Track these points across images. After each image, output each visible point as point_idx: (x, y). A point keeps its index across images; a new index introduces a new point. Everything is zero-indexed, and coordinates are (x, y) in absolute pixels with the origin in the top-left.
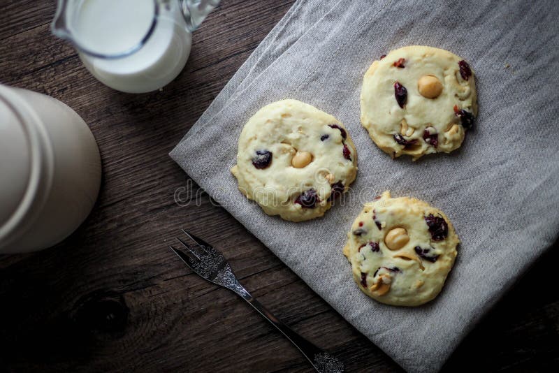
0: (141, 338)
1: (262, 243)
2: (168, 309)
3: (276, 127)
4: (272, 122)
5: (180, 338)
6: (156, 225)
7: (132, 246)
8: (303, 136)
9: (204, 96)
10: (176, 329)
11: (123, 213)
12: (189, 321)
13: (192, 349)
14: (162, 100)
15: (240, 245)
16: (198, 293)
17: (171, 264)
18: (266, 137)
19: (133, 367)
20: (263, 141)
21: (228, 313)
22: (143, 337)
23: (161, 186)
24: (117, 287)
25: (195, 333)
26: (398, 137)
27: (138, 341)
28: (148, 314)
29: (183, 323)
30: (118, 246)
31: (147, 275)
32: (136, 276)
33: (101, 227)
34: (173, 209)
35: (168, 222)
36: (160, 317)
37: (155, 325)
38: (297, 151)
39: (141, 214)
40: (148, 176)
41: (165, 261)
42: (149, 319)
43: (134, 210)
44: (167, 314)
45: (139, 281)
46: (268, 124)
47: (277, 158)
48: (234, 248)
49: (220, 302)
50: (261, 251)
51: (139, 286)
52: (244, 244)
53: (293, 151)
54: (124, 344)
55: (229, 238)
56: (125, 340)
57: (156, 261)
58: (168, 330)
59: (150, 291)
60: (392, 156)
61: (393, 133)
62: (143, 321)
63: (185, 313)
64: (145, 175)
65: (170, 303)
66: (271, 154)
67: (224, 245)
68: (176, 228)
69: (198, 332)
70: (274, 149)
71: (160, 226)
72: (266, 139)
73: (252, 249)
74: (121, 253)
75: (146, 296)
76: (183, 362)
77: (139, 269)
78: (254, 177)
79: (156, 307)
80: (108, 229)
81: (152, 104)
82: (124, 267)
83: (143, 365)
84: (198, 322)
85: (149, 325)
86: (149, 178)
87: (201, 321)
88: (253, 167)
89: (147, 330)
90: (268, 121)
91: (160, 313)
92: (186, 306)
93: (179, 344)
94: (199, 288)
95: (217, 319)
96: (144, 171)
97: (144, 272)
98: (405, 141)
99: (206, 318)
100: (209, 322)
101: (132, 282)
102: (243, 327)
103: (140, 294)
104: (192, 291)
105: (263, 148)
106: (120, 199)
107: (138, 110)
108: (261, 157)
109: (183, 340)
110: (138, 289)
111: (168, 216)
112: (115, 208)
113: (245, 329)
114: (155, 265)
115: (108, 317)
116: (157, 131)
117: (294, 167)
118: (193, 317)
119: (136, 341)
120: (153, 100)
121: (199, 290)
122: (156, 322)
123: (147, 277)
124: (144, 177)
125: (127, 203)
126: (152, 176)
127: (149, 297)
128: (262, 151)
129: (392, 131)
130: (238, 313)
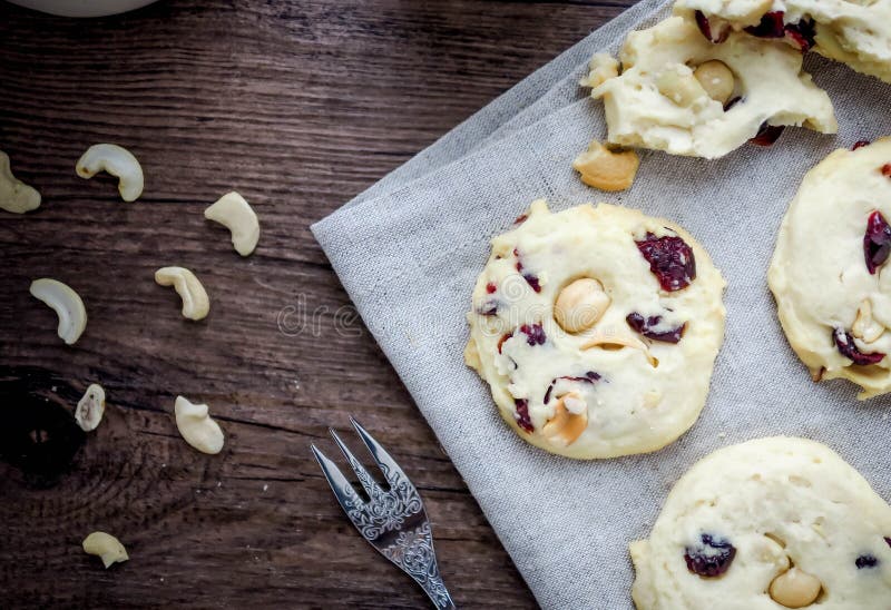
0: (83, 511)
1: (430, 429)
2: (167, 475)
3: (769, 497)
4: (763, 483)
5: (165, 547)
6: (223, 287)
7: (149, 309)
8: (819, 539)
9: (447, 58)
10: (166, 524)
11: (162, 230)
12: (202, 520)
13: (181, 582)
14: (355, 28)
15: (380, 410)
16: (244, 471)
17: (217, 384)
18: (736, 510)
19: (40, 562)
20: (727, 517)
21: (291, 542)
22: (90, 510)
23: (269, 208)
24: (80, 380)
25: (201, 551)
26: (843, 338)
27: (74, 514)
28: (121, 466)
29: (185, 520)
30: (122, 294)
31: (155, 383)
32: (131, 375)
33: (103, 239)
34: (274, 270)
35: (252, 293)
36: (143, 485)
37: (127, 496)
38: (792, 565)
39: (200, 249)
40: (250, 175)
41: (206, 372)
42: (118, 478)
43: (189, 234)
44: (162, 485)
45: (132, 389)
46: (753, 485)
47: (743, 565)
48: (364, 410)
49: (285, 510)
50: (420, 443)
51: (128, 399)
52: (389, 411)
53: (784, 563)
54: (42, 507)
55: (362, 383)
56: (48, 498)
57: (188, 362)
58: (147, 520)
59: (147, 421)
60: (816, 374)
61: (835, 324)
62: (104, 475)
63: (200, 499)
64: (244, 170)
65: (177, 464)
66: (732, 551)
67: (346, 395)
68: (261, 312)
69: (210, 551)
70: (744, 543)
71: (227, 292)
72: (736, 516)
73: (403, 430)
74: (122, 311)
75: (134, 426)
76: (149, 600)
77: (146, 363)
78: (677, 587)
79: (144, 459)
80: (118, 249)
81: (328, 26)
82: (115, 344)
83: (63, 569)
84: (218, 530)
85: (114, 490)
86: (251, 180)
87: (226, 533)
88: (683, 564)
89: (103, 499)
90: (756, 477)
91: (147, 475)
92: (209, 484)
93: (159, 558)
94: (253, 460)
95: (260, 543)
96: (248, 160)
97: (152, 374)
98: (856, 348)
99: (239, 530)
100: (241, 542)
101: (117, 384)
102: (308, 585)
103: (123, 416)
104: (235, 460)
105: (722, 532)
106: (170, 196)
107: (295, 24)
108: (710, 552)
109: (169, 553)
110: (124, 403)
111: (257, 280)
112: (151, 212)
113: (310, 590)
114: (182, 370)
115: (34, 435)
116: (314, 89)
117: (772, 598)
118: (213, 517)
119: (69, 511)
120: (335, 19)
121: (253, 466)
122: (132, 491)
123: (152, 387)
124: (244, 175)
125: (180, 213)
126: (259, 180)
127: (139, 433)
128: (717, 540)
129: (833, 318)
130: (310, 550)
